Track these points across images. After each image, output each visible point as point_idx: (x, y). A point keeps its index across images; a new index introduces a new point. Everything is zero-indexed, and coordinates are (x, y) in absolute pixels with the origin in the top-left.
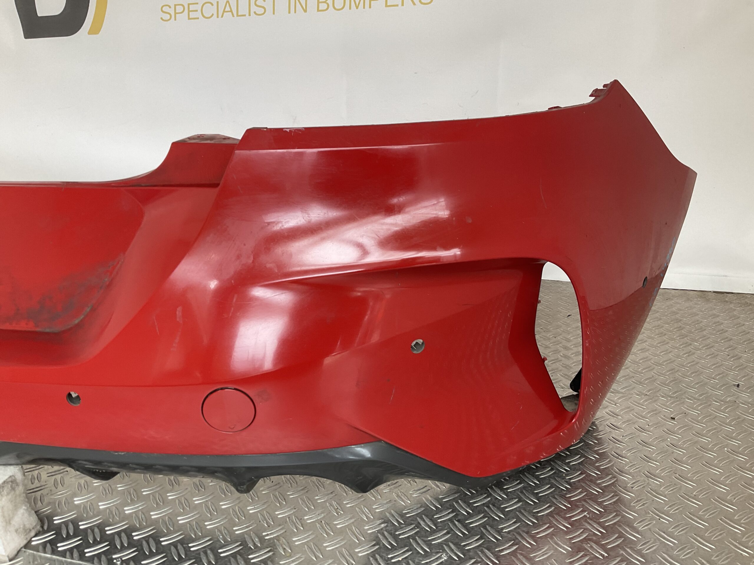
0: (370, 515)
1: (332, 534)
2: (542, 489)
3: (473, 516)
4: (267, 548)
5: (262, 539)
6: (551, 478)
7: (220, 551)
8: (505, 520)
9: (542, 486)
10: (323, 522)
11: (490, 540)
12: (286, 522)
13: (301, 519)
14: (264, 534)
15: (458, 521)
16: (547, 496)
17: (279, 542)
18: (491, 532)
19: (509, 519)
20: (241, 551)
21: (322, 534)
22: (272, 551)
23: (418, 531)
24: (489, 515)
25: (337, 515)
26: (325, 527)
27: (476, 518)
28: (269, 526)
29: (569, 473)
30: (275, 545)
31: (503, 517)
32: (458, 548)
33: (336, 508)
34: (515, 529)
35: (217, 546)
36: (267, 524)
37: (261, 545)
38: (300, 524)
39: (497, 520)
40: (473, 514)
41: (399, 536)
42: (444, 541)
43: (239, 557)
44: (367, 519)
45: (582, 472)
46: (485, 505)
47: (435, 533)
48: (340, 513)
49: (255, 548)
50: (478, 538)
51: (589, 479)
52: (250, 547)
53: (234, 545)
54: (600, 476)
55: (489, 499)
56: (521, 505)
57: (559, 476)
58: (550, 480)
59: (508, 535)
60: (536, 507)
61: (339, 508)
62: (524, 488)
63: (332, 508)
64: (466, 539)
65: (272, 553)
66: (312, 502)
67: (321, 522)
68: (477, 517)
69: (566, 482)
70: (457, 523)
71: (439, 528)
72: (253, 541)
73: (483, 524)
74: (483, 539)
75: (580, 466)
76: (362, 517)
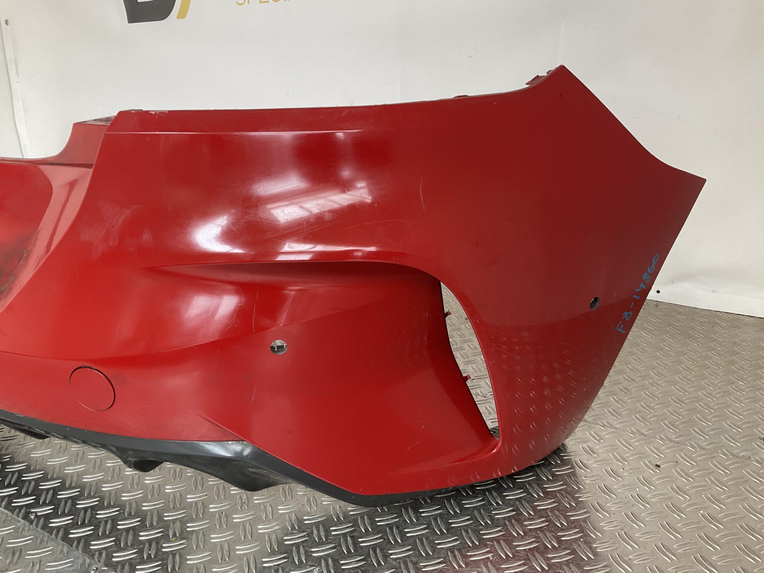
0: (271, 515)
1: (225, 527)
2: (459, 519)
3: (369, 535)
4: (161, 528)
5: (160, 518)
6: (476, 509)
7: (119, 523)
8: (401, 545)
9: (461, 516)
10: (224, 513)
11: (372, 563)
12: (191, 507)
13: (206, 507)
14: (165, 514)
15: (352, 537)
16: (459, 529)
17: (174, 525)
18: (378, 555)
19: (404, 546)
20: (137, 527)
21: (216, 525)
22: (162, 533)
23: (306, 540)
24: (386, 537)
25: (240, 509)
26: (223, 519)
27: (371, 537)
28: (174, 508)
29: (499, 507)
30: (168, 527)
31: (400, 541)
32: (334, 565)
33: (244, 501)
34: (404, 557)
35: (120, 518)
36: (173, 506)
37: (156, 525)
38: (202, 511)
39: (392, 543)
40: (371, 532)
41: (285, 542)
42: (326, 555)
43: (131, 532)
44: (265, 518)
45: (514, 508)
46: (389, 526)
47: (321, 545)
48: (244, 507)
49: (149, 527)
50: (360, 560)
51: (517, 518)
52: (146, 524)
53: (134, 520)
54: (531, 517)
55: (397, 520)
56: (426, 533)
57: (486, 508)
58: (473, 511)
59: (394, 562)
60: (440, 538)
61: (246, 502)
62: (440, 515)
63: (240, 500)
64: (349, 557)
65: (162, 534)
66: (225, 492)
67: (222, 513)
68: (373, 536)
69: (490, 516)
70: (349, 538)
71: (329, 540)
72: (152, 519)
73: (375, 545)
74: (365, 561)
75: (515, 502)
76: (261, 516)
